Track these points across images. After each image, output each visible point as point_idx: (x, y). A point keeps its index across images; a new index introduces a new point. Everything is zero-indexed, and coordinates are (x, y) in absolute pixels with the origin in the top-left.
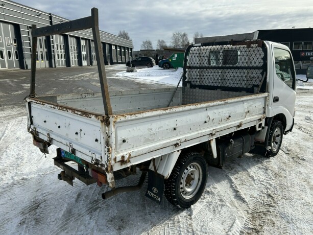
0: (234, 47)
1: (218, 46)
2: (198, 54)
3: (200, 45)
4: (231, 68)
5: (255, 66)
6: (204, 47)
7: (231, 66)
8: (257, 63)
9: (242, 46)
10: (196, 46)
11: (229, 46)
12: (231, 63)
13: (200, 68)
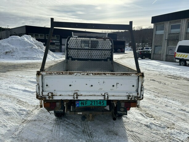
0: (97, 39)
1: (88, 38)
2: (76, 42)
3: (77, 37)
4: (94, 50)
5: (106, 49)
6: (80, 38)
7: (94, 49)
8: (109, 48)
9: (101, 40)
10: (75, 37)
11: (95, 39)
12: (94, 47)
13: (78, 49)
